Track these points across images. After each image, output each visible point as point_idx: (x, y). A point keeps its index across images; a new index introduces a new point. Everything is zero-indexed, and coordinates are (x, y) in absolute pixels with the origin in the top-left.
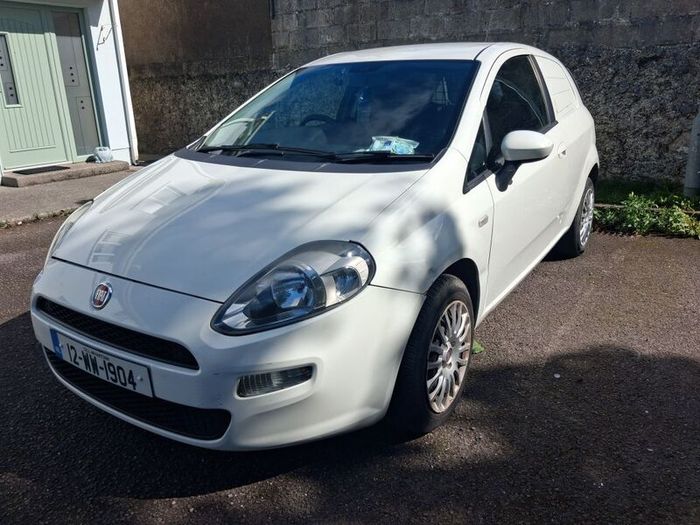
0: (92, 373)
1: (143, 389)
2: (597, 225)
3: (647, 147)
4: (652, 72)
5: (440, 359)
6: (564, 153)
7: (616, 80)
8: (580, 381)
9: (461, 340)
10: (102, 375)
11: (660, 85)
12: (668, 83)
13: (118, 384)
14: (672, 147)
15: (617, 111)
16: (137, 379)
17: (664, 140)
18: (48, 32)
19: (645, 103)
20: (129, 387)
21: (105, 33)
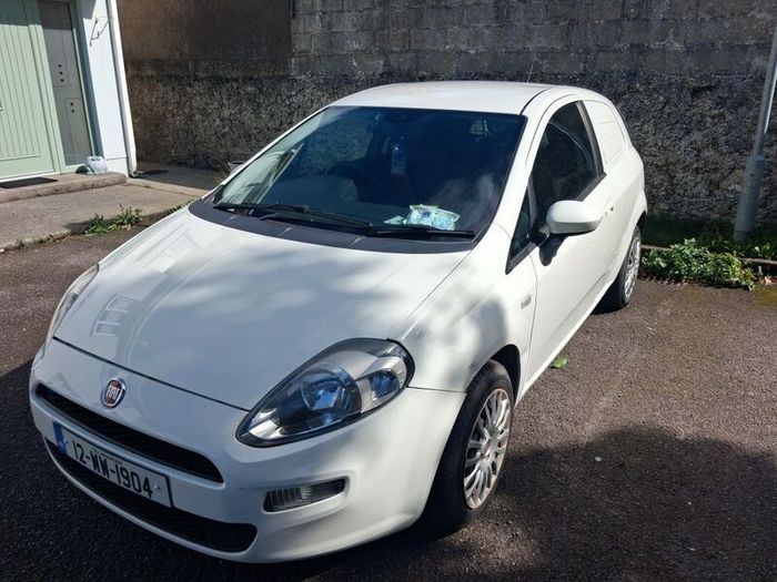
0: (102, 474)
1: (160, 497)
3: (697, 184)
4: (706, 103)
5: (478, 454)
6: (612, 209)
7: (667, 110)
8: (622, 466)
9: (500, 429)
10: (113, 478)
11: (713, 117)
12: (722, 116)
13: (132, 489)
14: (724, 184)
15: (667, 143)
16: (154, 487)
17: (715, 177)
18: (33, 23)
19: (696, 136)
20: (144, 494)
21: (99, 27)
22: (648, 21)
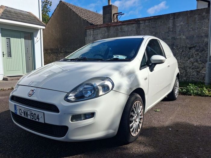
0: (26, 117)
1: (41, 120)
2: (180, 93)
3: (193, 72)
4: (193, 51)
5: (134, 118)
6: (169, 66)
7: (183, 53)
8: (177, 131)
10: (29, 117)
11: (196, 54)
12: (198, 54)
13: (34, 120)
14: (201, 72)
15: (184, 62)
16: (40, 117)
17: (198, 70)
18: (22, 38)
19: (192, 59)
20: (37, 120)
21: (38, 40)
22: (175, 31)
